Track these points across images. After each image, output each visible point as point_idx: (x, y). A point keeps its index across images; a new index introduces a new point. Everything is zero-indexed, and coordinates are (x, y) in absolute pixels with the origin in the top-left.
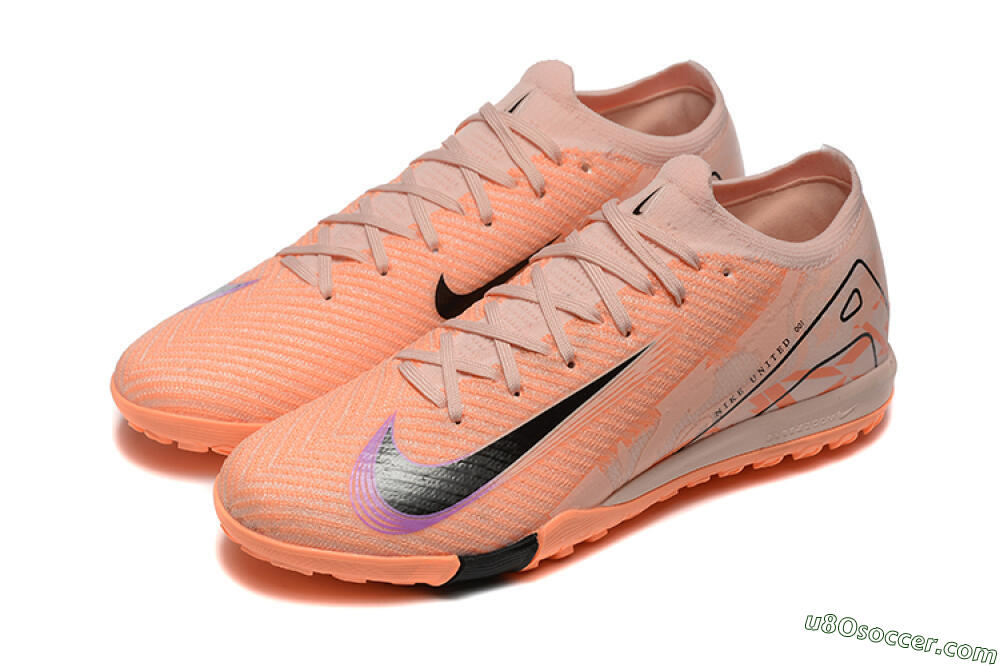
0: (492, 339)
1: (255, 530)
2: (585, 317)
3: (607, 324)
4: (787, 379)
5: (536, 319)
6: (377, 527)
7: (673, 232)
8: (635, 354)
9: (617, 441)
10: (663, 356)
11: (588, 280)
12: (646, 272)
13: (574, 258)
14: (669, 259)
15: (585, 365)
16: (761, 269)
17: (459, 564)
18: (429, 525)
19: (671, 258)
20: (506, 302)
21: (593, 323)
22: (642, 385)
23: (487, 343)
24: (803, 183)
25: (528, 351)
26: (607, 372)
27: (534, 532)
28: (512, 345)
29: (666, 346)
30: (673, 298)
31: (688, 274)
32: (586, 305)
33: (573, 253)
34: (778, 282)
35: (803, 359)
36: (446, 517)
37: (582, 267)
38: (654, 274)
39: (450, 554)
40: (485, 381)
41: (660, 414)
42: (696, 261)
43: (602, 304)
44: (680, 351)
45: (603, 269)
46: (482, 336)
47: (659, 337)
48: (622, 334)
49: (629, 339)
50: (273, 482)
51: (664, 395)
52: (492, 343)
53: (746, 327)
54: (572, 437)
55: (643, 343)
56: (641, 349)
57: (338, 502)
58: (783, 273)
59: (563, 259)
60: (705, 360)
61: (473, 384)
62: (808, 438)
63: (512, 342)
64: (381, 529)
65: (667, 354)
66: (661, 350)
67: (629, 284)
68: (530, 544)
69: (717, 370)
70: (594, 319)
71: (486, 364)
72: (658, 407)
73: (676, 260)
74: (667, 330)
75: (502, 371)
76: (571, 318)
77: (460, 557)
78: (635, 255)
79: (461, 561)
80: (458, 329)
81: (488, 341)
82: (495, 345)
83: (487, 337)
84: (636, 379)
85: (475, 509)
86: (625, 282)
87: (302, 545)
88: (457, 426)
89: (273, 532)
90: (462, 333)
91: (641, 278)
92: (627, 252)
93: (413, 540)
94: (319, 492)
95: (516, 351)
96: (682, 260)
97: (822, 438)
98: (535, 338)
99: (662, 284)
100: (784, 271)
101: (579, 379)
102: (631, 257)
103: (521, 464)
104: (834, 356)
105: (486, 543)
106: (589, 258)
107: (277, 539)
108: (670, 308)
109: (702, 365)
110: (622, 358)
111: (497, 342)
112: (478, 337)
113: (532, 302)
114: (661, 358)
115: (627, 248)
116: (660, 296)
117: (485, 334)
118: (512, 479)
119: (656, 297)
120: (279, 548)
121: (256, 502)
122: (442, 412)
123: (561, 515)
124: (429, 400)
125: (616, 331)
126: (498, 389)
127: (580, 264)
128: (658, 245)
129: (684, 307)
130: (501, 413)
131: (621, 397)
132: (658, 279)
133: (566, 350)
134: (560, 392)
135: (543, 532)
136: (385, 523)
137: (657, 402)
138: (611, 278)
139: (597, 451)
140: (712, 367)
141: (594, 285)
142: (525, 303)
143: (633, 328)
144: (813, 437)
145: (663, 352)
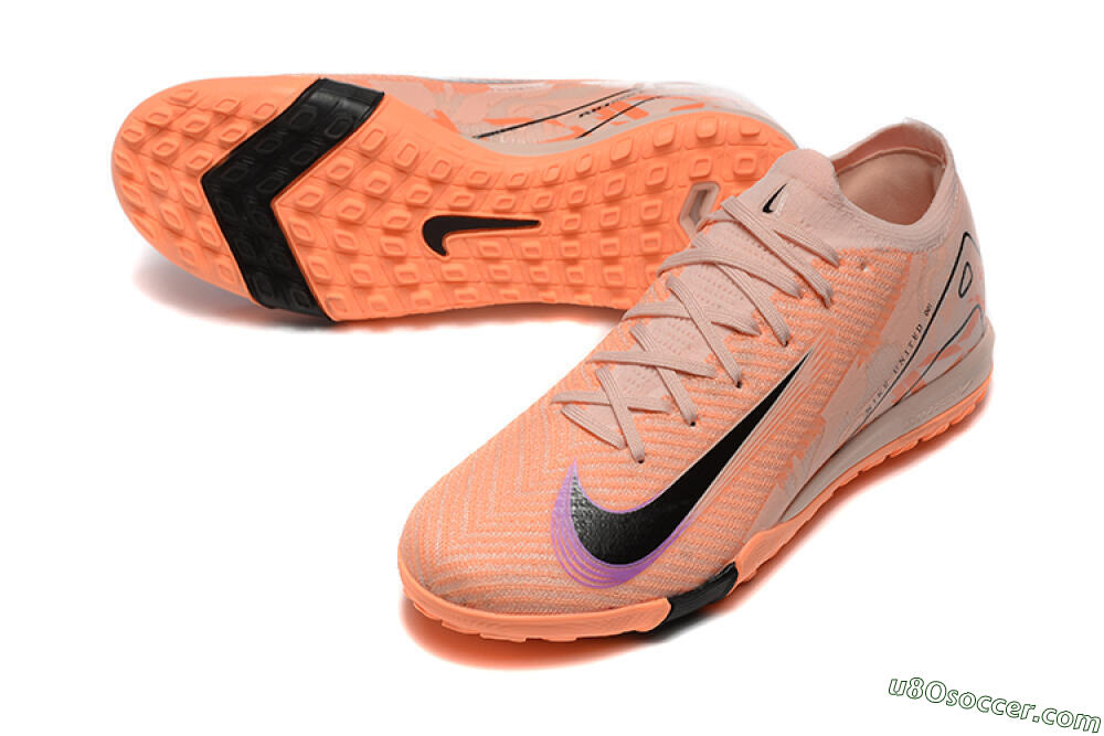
0: (654, 367)
1: (465, 605)
2: (743, 330)
3: (766, 335)
4: (920, 366)
5: (693, 338)
6: (588, 582)
7: (808, 230)
8: (798, 363)
9: (792, 455)
10: (822, 362)
11: (734, 287)
12: (792, 274)
13: (712, 264)
14: (810, 258)
15: (753, 383)
16: (891, 257)
17: (669, 606)
18: (638, 572)
19: (813, 257)
20: (652, 322)
21: (752, 336)
22: (806, 396)
23: (649, 373)
24: (881, 155)
25: (695, 376)
26: (776, 386)
27: (731, 562)
28: (677, 372)
29: (823, 352)
30: (822, 299)
31: (831, 273)
32: (741, 315)
33: (712, 259)
34: (906, 269)
35: (934, 342)
36: (653, 561)
37: (725, 274)
38: (801, 276)
39: (660, 597)
40: (660, 415)
41: (824, 421)
42: (836, 259)
43: (756, 312)
44: (835, 355)
45: (748, 274)
46: (642, 365)
47: (815, 345)
48: (781, 343)
49: (789, 349)
50: (473, 552)
51: (827, 402)
52: (655, 372)
53: (886, 319)
54: (752, 459)
55: (803, 352)
56: (801, 359)
57: (546, 563)
58: (909, 258)
59: (699, 266)
60: (857, 358)
61: (648, 420)
62: (937, 419)
63: (677, 368)
64: (593, 584)
65: (825, 359)
66: (820, 356)
67: (778, 288)
68: (730, 572)
69: (867, 367)
70: (753, 332)
71: (655, 397)
72: (822, 414)
73: (817, 259)
74: (821, 336)
75: (674, 401)
76: (728, 333)
77: (670, 600)
78: (777, 256)
79: (671, 602)
80: (612, 362)
81: (650, 370)
82: (659, 373)
83: (648, 366)
84: (801, 391)
85: (677, 549)
86: (774, 286)
87: (517, 614)
88: (641, 465)
89: (487, 605)
90: (617, 367)
91: (788, 281)
92: (767, 253)
93: (624, 590)
94: (526, 557)
95: (682, 378)
96: (823, 259)
97: (949, 416)
98: (698, 360)
99: (810, 286)
100: (910, 255)
101: (751, 397)
102: (772, 258)
103: (711, 495)
104: (956, 335)
105: (691, 581)
106: (731, 263)
107: (492, 610)
108: (819, 311)
109: (855, 364)
110: (786, 371)
111: (660, 370)
112: (638, 368)
113: (682, 318)
114: (820, 365)
115: (767, 248)
116: (809, 299)
117: (644, 362)
118: (705, 512)
119: (805, 300)
120: (494, 620)
121: (461, 576)
122: (624, 453)
123: (752, 540)
124: (607, 443)
125: (776, 342)
126: (674, 422)
127: (721, 270)
128: (797, 244)
129: (834, 308)
130: (683, 447)
131: (792, 409)
132: (805, 280)
133: (733, 369)
134: (734, 416)
135: (740, 559)
136: (596, 578)
137: (822, 410)
138: (759, 283)
139: (776, 468)
140: (863, 365)
141: (743, 292)
142: (673, 320)
143: (791, 338)
144: (942, 416)
145: (822, 358)
